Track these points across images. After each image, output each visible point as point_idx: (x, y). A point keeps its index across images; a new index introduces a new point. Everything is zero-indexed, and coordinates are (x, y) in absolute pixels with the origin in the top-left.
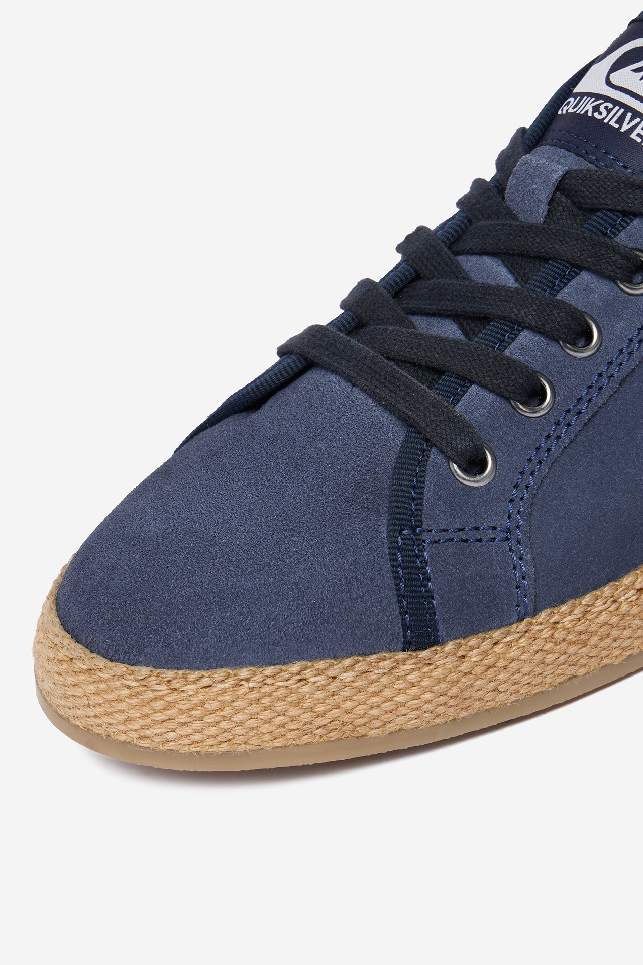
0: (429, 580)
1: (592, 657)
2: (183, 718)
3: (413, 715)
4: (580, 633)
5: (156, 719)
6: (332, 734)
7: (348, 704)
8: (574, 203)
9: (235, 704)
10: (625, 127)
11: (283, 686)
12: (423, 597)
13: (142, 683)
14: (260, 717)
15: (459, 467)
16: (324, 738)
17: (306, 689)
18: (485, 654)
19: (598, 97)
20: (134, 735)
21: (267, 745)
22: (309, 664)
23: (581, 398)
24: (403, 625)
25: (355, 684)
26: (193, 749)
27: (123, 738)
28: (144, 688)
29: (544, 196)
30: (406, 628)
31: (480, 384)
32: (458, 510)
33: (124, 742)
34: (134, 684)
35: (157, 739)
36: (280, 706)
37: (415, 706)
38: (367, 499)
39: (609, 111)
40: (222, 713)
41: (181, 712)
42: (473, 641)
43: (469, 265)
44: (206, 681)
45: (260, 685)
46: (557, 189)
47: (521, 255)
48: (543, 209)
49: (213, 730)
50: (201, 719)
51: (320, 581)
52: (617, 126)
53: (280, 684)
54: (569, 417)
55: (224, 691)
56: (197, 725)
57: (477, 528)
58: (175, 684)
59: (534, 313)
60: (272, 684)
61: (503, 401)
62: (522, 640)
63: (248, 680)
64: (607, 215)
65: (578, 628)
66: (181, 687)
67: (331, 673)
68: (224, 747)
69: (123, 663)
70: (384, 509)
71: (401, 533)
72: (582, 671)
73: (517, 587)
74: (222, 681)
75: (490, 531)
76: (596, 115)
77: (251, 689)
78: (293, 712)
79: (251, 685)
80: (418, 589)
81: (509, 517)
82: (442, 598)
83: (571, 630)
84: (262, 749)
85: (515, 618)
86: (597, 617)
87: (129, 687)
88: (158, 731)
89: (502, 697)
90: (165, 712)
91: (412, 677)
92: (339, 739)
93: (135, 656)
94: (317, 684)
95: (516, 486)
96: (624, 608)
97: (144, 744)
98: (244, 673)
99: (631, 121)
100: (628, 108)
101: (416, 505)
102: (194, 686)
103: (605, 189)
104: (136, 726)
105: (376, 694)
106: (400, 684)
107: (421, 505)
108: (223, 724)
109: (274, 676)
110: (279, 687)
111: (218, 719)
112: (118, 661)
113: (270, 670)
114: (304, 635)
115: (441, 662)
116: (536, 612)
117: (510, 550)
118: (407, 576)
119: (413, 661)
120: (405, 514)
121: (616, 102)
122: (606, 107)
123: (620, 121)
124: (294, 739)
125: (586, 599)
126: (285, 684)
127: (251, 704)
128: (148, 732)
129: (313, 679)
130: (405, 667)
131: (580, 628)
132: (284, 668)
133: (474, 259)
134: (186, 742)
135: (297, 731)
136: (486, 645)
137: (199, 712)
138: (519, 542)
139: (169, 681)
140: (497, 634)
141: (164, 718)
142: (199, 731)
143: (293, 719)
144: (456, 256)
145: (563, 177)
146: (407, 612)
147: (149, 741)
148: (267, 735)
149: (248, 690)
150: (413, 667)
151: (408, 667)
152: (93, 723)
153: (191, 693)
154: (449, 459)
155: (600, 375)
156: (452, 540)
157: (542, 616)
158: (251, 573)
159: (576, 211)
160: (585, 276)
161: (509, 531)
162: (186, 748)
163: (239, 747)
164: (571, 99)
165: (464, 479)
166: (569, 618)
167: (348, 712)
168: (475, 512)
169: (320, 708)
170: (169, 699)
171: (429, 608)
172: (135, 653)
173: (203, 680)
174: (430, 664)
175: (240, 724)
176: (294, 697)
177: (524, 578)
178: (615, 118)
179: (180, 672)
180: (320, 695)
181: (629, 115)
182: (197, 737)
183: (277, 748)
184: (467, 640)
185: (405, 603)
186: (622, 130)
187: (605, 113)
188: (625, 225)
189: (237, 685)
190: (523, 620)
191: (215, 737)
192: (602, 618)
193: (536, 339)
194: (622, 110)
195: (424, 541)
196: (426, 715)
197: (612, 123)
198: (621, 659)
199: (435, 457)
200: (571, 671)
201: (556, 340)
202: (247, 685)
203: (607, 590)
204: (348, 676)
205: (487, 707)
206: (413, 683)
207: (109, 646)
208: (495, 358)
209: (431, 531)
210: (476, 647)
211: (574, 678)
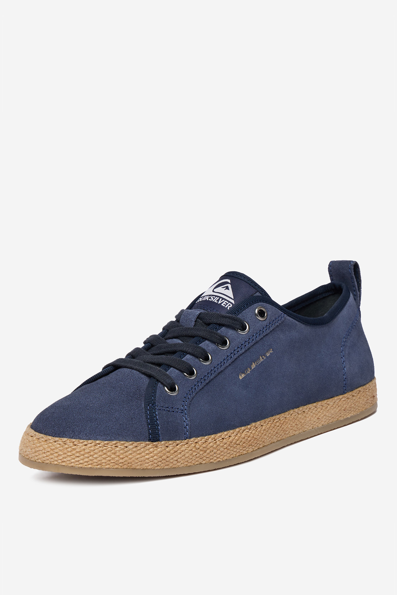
0: (157, 420)
1: (207, 458)
2: (78, 455)
3: (150, 463)
4: (204, 448)
5: (69, 455)
6: (124, 466)
7: (130, 456)
8: (203, 322)
9: (94, 451)
10: (220, 302)
11: (110, 447)
12: (155, 425)
13: (64, 443)
14: (102, 457)
15: (167, 388)
16: (122, 467)
17: (117, 449)
18: (174, 447)
19: (210, 295)
20: (60, 461)
21: (104, 467)
22: (119, 442)
23: (205, 376)
24: (149, 433)
25: (133, 450)
26: (80, 466)
27: (56, 463)
28: (64, 445)
29: (194, 320)
30: (150, 434)
31: (173, 367)
32: (167, 401)
33: (56, 464)
34: (62, 443)
35: (68, 462)
36: (109, 454)
37: (152, 460)
38: (137, 397)
39: (214, 298)
40: (90, 454)
41: (77, 452)
42: (170, 442)
43: (169, 341)
44: (85, 443)
45: (103, 446)
46: (198, 318)
47: (186, 336)
48: (193, 323)
49: (86, 460)
50: (83, 455)
51: (123, 417)
52: (217, 302)
53: (109, 446)
54: (202, 380)
55: (91, 447)
56: (82, 457)
57: (173, 408)
58: (75, 443)
59: (191, 349)
60: (107, 446)
61: (181, 373)
62: (186, 445)
63: (99, 444)
64: (214, 325)
65: (203, 446)
66: (77, 444)
67: (125, 445)
68: (90, 466)
69: (58, 437)
70: (143, 400)
71: (149, 405)
72: (204, 462)
73: (185, 428)
74: (91, 444)
75: (177, 409)
76: (210, 300)
77: (100, 447)
78: (113, 456)
79: (100, 445)
80: (154, 422)
81: (183, 406)
82: (161, 426)
83: (201, 446)
84: (102, 468)
85: (183, 438)
86: (209, 444)
87: (60, 444)
88: (69, 459)
89: (179, 464)
90: (71, 452)
91: (151, 450)
92: (126, 468)
93: (62, 435)
94: (121, 448)
95: (185, 397)
96: (218, 443)
97: (64, 464)
98: (98, 442)
99: (221, 301)
100: (220, 297)
101: (154, 398)
102: (81, 444)
103: (213, 317)
104: (61, 458)
105: (139, 454)
106: (147, 452)
107: (155, 398)
108: (90, 458)
109: (107, 444)
110: (109, 447)
111: (89, 456)
112: (56, 437)
113: (106, 442)
114: (117, 433)
115: (160, 447)
116: (190, 438)
117: (183, 416)
118: (151, 418)
119: (152, 445)
120: (151, 400)
121: (216, 296)
122: (213, 298)
123: (218, 301)
124: (112, 466)
125: (206, 437)
126: (111, 447)
127: (100, 452)
128: (65, 460)
129: (119, 447)
130: (149, 447)
131: (204, 446)
132: (110, 442)
133: (170, 340)
134: (78, 463)
135: (114, 464)
136: (175, 444)
137: (83, 453)
138: (186, 414)
139: (73, 442)
140: (178, 442)
141: (71, 454)
142: (83, 459)
143: (113, 459)
144: (166, 340)
145: (200, 314)
146: (150, 429)
147: (65, 463)
148: (104, 463)
149: (99, 447)
150: (152, 447)
151: (150, 446)
152: (45, 459)
153: (80, 446)
154: (164, 386)
155: (212, 370)
156: (165, 410)
157: (192, 439)
158: (100, 414)
159: (204, 324)
160: (207, 342)
161: (183, 410)
162: (78, 466)
163: (95, 467)
164: (201, 298)
165: (169, 393)
166: (201, 442)
167: (130, 459)
168: (172, 403)
169: (121, 456)
170: (73, 447)
171: (157, 429)
172: (62, 434)
173: (85, 442)
174: (157, 447)
175: (96, 458)
176: (113, 451)
177: (187, 425)
178: (216, 300)
179: (77, 440)
180: (121, 452)
181: (221, 299)
182: (81, 462)
183: (107, 468)
184: (169, 441)
185: (150, 426)
186: (219, 303)
187: (213, 299)
188: (220, 328)
189: (95, 445)
190: (186, 439)
191: (87, 462)
192: (211, 444)
193: (191, 357)
194: (218, 298)
195: (156, 409)
196: (154, 464)
197: (215, 301)
198: (216, 461)
199: (160, 385)
200: (201, 461)
201: (197, 357)
202: (99, 445)
203: (213, 436)
204: (131, 447)
205: (174, 467)
206: (151, 452)
207: (53, 432)
208: (179, 360)
209: (158, 406)
210: (171, 444)
211: (201, 464)
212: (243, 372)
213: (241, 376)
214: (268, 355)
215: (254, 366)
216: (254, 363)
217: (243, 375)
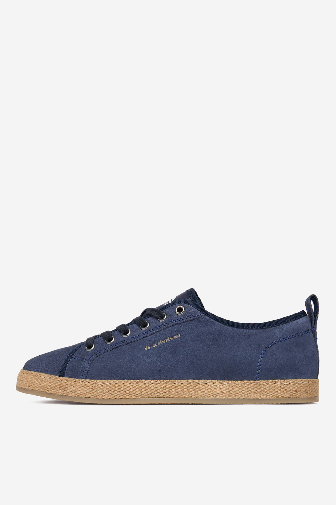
0: (68, 364)
12: (65, 366)
17: (40, 378)
18: (72, 382)
81: (90, 358)
82: (68, 367)
91: (58, 381)
95: (95, 353)
96: (105, 386)
105: (50, 383)
107: (76, 351)
116: (86, 379)
117: (86, 364)
118: (65, 362)
129: (42, 376)
140: (76, 380)
155: (125, 340)
161: (88, 361)
165: (87, 349)
166: (92, 383)
171: (65, 369)
174: (61, 380)
184: (70, 378)
185: (62, 367)
190: (82, 379)
192: (99, 386)
195: (72, 357)
201: (121, 332)
204: (47, 378)
209: (75, 356)
210: (72, 380)
211: (90, 398)
212: (149, 346)
213: (147, 348)
214: (175, 337)
215: (160, 343)
216: (162, 341)
217: (149, 348)
